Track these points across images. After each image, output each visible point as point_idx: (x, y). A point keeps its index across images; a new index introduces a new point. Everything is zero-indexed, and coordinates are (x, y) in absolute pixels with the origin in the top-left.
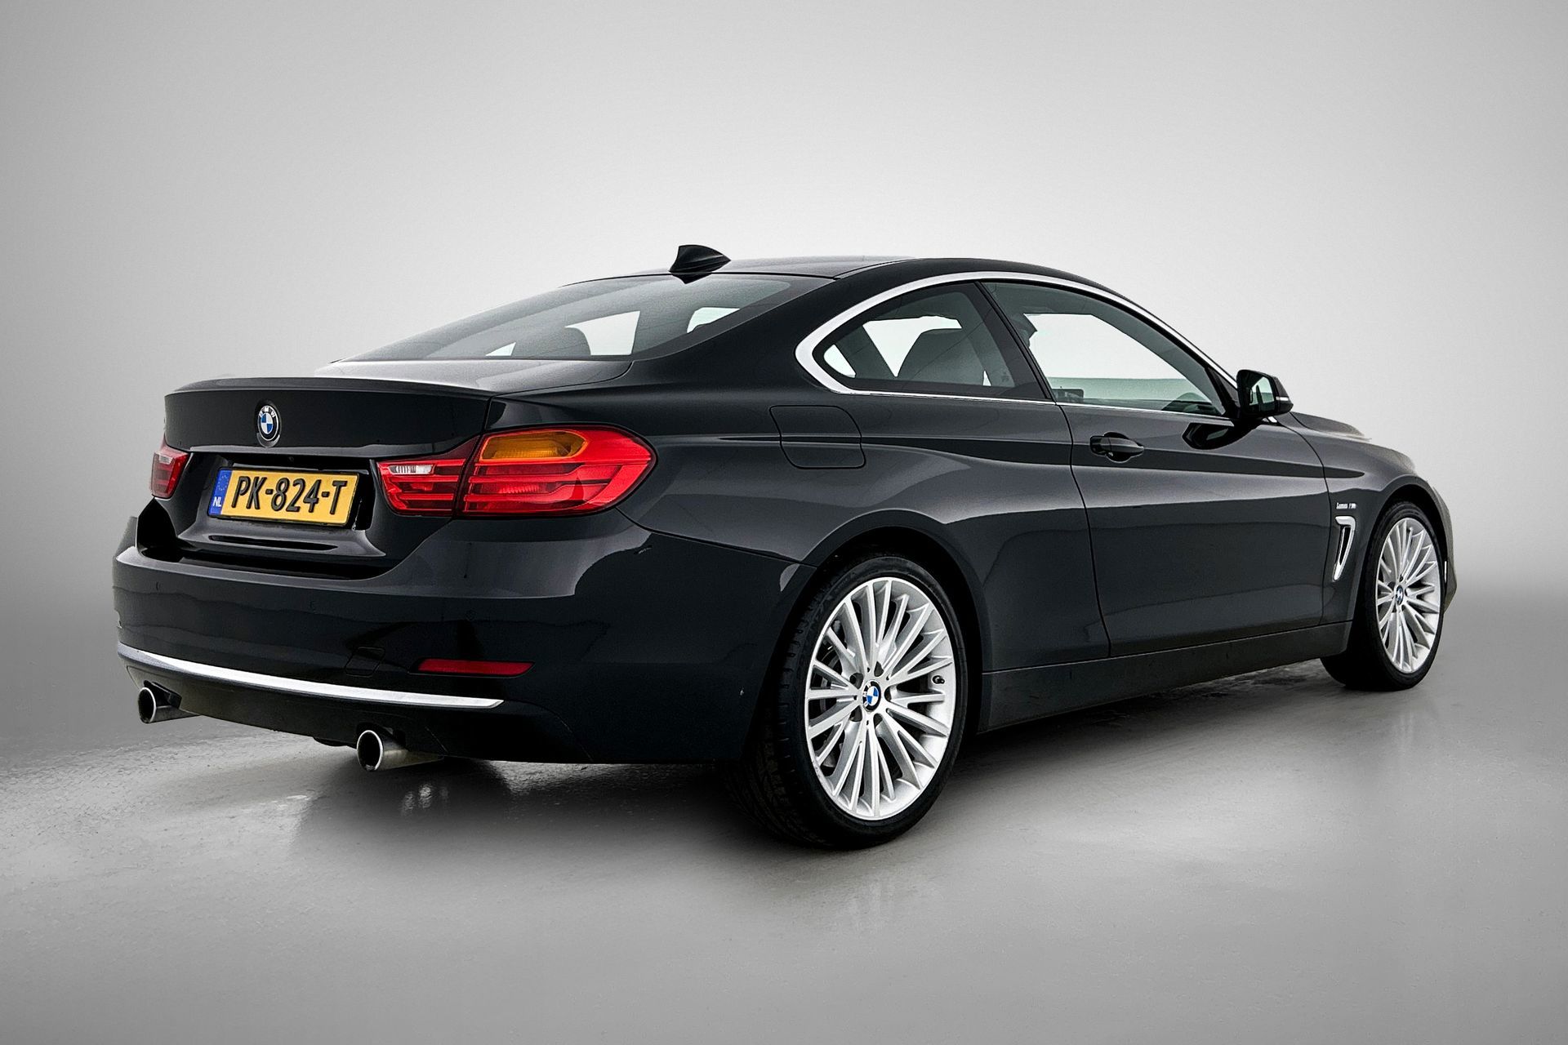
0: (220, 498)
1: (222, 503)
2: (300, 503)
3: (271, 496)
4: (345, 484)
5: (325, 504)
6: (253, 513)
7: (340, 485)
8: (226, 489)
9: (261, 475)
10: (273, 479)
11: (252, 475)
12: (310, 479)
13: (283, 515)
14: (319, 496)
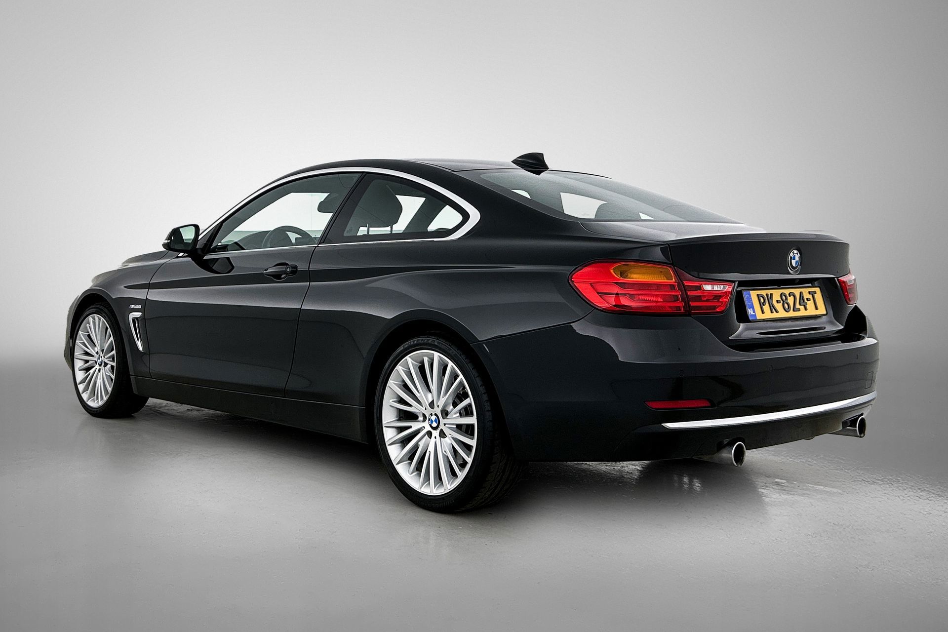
0: (751, 309)
1: (754, 312)
2: (798, 306)
3: (781, 304)
4: (815, 292)
5: (810, 304)
6: (775, 315)
7: (813, 294)
8: (752, 302)
9: (769, 292)
10: (776, 294)
11: (764, 293)
12: (797, 292)
13: (792, 314)
14: (806, 301)
